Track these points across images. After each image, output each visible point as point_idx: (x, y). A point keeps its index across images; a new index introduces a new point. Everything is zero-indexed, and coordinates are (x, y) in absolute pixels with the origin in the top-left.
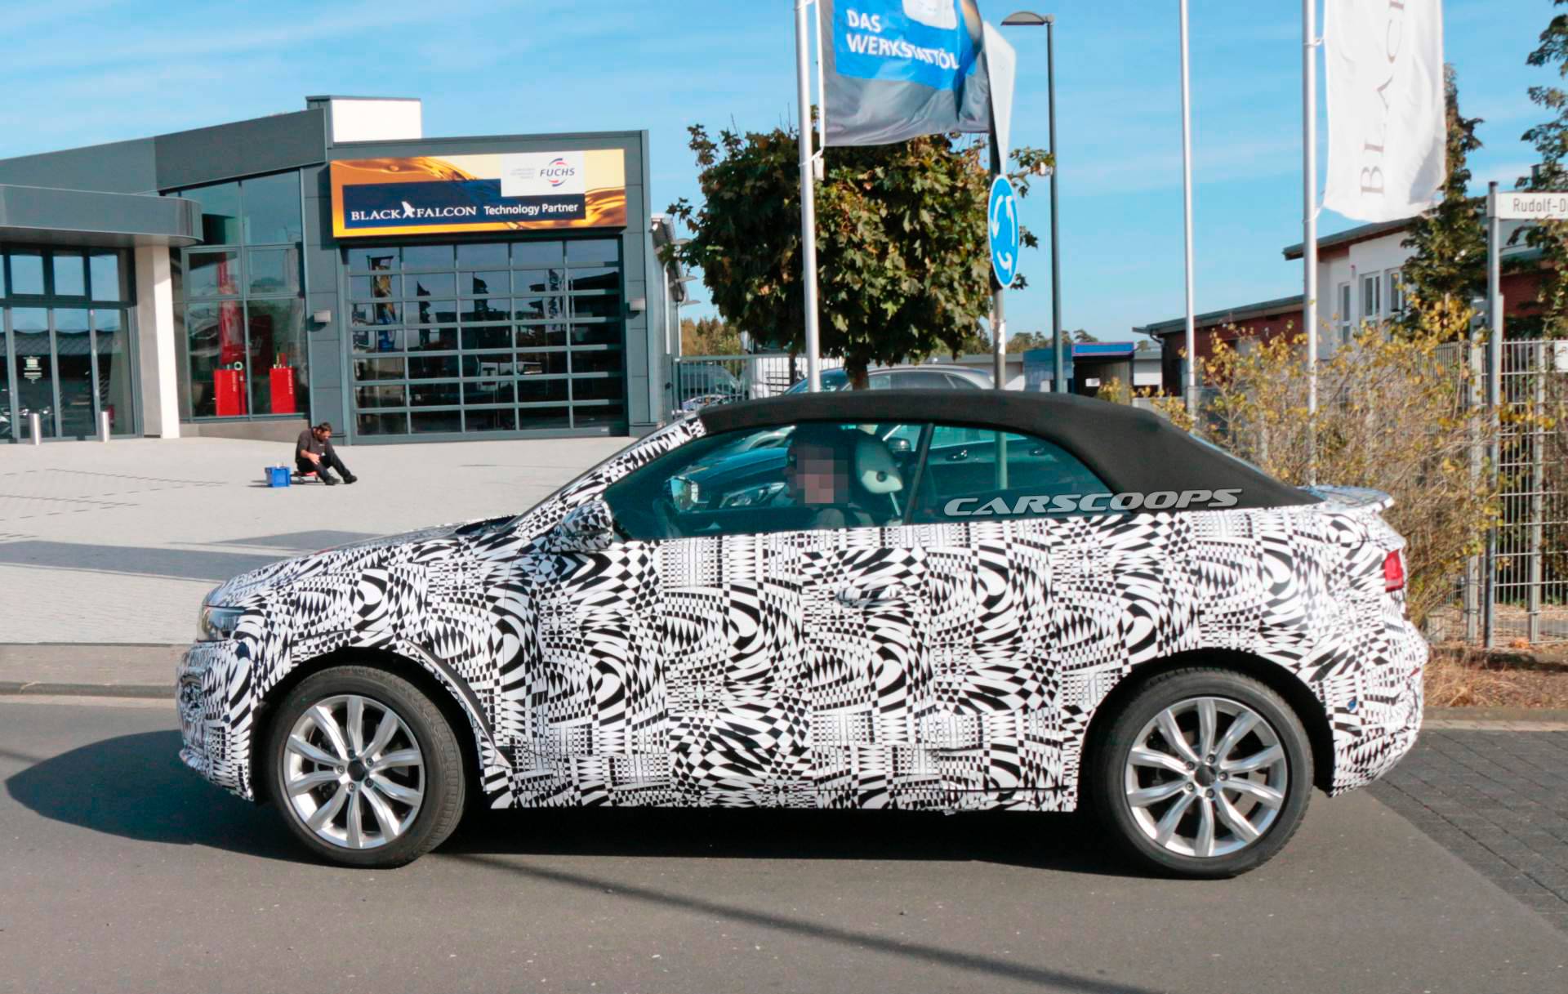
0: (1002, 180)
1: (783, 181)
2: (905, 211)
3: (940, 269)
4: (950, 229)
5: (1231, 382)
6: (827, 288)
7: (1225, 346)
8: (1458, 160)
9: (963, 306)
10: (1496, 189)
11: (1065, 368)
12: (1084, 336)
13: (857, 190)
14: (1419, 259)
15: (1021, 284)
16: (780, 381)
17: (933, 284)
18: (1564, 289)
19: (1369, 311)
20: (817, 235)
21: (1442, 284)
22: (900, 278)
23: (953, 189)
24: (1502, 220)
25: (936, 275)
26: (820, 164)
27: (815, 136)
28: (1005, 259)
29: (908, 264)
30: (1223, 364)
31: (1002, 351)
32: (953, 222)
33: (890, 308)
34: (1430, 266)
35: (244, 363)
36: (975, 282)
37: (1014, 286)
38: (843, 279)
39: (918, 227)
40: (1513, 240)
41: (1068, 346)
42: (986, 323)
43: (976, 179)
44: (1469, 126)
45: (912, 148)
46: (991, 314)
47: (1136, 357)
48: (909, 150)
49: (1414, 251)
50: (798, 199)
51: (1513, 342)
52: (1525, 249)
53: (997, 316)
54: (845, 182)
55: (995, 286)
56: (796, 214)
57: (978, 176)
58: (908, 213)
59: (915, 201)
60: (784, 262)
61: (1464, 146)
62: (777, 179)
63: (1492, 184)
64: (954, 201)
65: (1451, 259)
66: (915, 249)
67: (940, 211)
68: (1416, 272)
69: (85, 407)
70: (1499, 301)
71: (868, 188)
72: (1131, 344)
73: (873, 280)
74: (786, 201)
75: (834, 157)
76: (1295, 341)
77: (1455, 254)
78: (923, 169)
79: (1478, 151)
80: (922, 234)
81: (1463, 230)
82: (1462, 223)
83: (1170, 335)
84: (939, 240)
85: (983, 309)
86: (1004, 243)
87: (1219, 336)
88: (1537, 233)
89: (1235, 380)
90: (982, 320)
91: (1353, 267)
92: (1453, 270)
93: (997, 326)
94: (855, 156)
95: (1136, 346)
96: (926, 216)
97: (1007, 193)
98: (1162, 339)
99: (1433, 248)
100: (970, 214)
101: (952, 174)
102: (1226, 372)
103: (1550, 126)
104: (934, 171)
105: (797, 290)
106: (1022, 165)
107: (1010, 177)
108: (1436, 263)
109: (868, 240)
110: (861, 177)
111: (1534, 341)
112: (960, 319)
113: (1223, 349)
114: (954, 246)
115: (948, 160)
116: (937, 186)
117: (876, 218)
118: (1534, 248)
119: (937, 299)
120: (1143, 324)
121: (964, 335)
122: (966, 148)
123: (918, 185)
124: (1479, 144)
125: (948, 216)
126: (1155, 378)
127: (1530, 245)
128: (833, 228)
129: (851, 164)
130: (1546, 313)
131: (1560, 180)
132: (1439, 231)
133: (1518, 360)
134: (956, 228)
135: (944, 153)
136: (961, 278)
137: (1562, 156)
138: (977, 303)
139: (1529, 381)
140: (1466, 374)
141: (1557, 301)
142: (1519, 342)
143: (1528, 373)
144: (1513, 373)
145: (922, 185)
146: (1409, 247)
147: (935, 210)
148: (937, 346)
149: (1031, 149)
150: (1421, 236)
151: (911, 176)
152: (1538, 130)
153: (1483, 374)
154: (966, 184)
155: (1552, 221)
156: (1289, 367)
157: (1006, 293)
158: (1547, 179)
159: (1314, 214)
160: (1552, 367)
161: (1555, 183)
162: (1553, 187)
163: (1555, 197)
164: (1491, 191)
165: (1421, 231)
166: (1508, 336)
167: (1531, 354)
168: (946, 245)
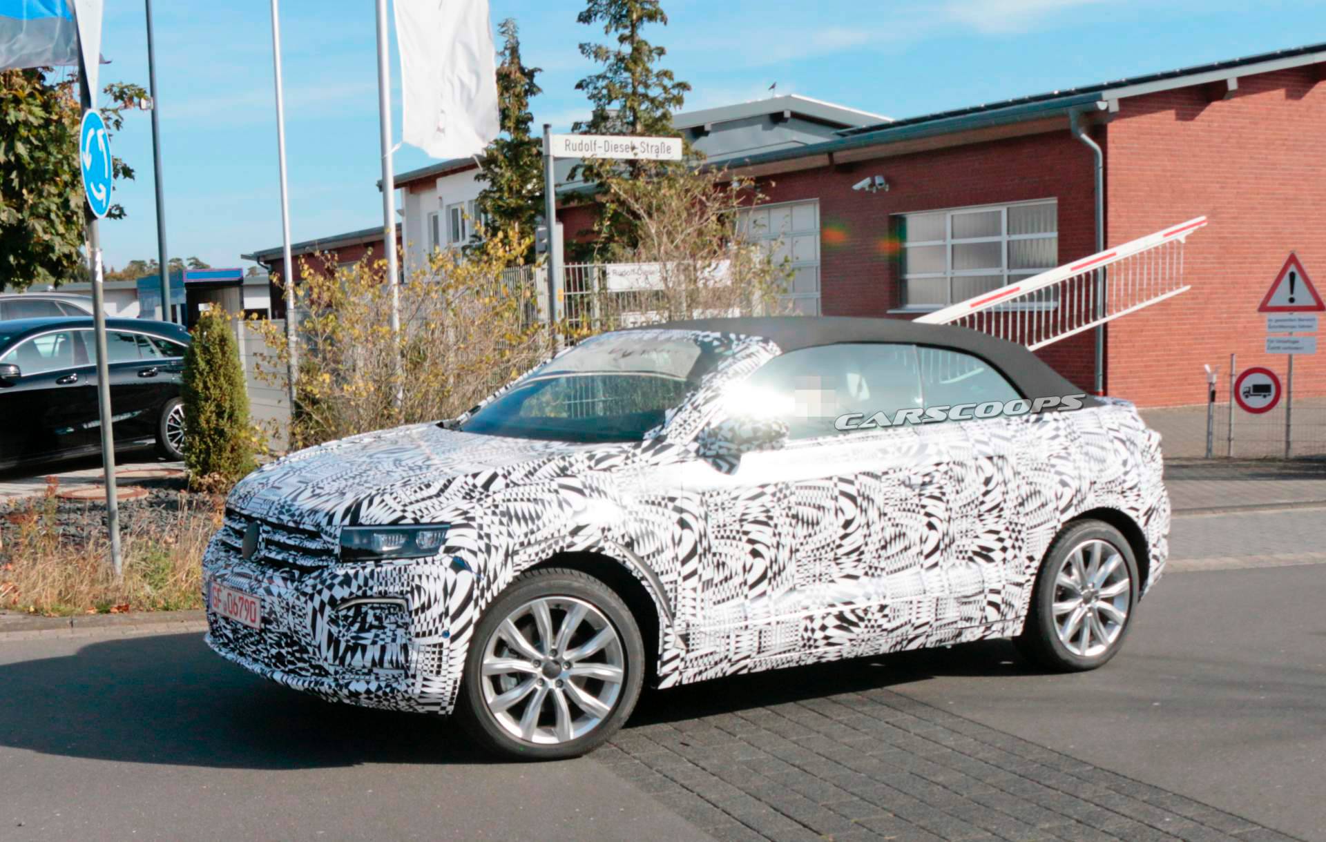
0: (92, 114)
3: (36, 200)
4: (47, 162)
5: (319, 304)
7: (312, 271)
8: (522, 103)
9: (62, 236)
10: (550, 130)
11: (174, 295)
12: (197, 263)
14: (491, 192)
15: (117, 213)
17: (32, 214)
18: (610, 219)
19: (456, 238)
21: (511, 214)
23: (48, 122)
24: (556, 159)
25: (34, 206)
28: (99, 191)
29: (5, 195)
30: (311, 289)
31: (99, 278)
32: (49, 154)
34: (500, 198)
36: (74, 213)
37: (110, 215)
39: (13, 159)
40: (572, 176)
41: (178, 273)
42: (85, 250)
43: (70, 113)
44: (530, 75)
45: (5, 80)
46: (87, 243)
47: (245, 283)
49: (486, 185)
51: (570, 266)
52: (582, 185)
53: (93, 245)
55: (90, 217)
57: (72, 109)
58: (3, 145)
59: (10, 133)
61: (526, 92)
63: (546, 127)
64: (50, 133)
65: (519, 192)
66: (12, 180)
67: (36, 142)
68: (489, 203)
70: (558, 230)
72: (240, 271)
76: (375, 266)
77: (522, 187)
78: (17, 101)
79: (539, 95)
80: (18, 165)
81: (529, 166)
82: (527, 160)
83: (273, 260)
84: (34, 172)
85: (81, 237)
86: (97, 176)
87: (306, 262)
88: (590, 170)
89: (323, 303)
90: (82, 249)
91: (440, 198)
92: (521, 202)
93: (93, 254)
95: (245, 273)
96: (21, 149)
97: (97, 126)
98: (269, 266)
99: (503, 182)
100: (65, 146)
101: (46, 107)
102: (315, 296)
103: (598, 77)
104: (28, 104)
106: (116, 99)
107: (103, 111)
108: (506, 195)
111: (588, 265)
112: (60, 248)
113: (310, 274)
114: (53, 177)
115: (42, 93)
116: (31, 119)
118: (590, 183)
119: (34, 229)
120: (251, 252)
121: (65, 263)
122: (60, 81)
123: (12, 117)
124: (539, 90)
125: (44, 148)
126: (264, 302)
127: (586, 180)
130: (595, 240)
131: (609, 124)
132: (507, 166)
133: (576, 282)
134: (52, 159)
135: (37, 86)
136: (58, 208)
137: (609, 103)
138: (76, 232)
139: (586, 300)
140: (528, 294)
141: (605, 230)
142: (576, 266)
143: (584, 292)
144: (572, 293)
145: (16, 117)
146: (481, 181)
147: (31, 143)
148: (39, 274)
149: (124, 85)
150: (492, 171)
151: (4, 108)
152: (588, 80)
153: (547, 293)
154: (61, 118)
155: (597, 160)
156: (372, 290)
157: (102, 222)
158: (598, 124)
159: (390, 151)
160: (604, 288)
161: (605, 127)
162: (604, 130)
163: (600, 139)
164: (546, 133)
165: (493, 166)
166: (567, 259)
167: (586, 275)
168: (42, 176)
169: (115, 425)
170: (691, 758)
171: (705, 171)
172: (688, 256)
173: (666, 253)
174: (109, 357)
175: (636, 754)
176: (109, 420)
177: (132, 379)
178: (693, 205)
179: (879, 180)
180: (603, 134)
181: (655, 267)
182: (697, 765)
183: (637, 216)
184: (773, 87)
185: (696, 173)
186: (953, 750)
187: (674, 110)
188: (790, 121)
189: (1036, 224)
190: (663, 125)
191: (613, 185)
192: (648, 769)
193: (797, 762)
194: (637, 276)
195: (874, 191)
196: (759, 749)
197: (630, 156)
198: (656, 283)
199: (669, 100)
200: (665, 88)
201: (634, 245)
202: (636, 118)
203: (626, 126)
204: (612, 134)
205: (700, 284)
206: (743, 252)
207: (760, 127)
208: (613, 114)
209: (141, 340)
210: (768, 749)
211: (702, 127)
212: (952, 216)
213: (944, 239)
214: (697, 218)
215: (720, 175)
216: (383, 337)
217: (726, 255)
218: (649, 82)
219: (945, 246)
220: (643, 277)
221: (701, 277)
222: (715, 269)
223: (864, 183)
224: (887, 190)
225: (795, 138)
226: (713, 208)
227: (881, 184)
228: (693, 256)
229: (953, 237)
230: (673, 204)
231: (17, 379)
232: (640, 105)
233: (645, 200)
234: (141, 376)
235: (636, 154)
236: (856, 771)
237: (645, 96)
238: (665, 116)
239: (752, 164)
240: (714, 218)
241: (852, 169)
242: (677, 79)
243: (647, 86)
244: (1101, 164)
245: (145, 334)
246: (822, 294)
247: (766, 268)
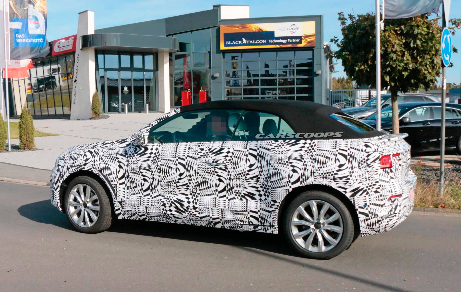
0: (446, 29)
1: (370, 31)
2: (411, 40)
3: (422, 60)
4: (427, 47)
6: (383, 67)
9: (430, 73)
13: (395, 33)
15: (451, 65)
16: (365, 98)
17: (420, 65)
20: (381, 49)
22: (409, 63)
23: (428, 33)
25: (421, 62)
26: (383, 25)
27: (381, 15)
28: (447, 57)
29: (412, 58)
32: (428, 44)
33: (405, 74)
35: (191, 89)
36: (435, 65)
37: (449, 66)
38: (390, 63)
39: (416, 46)
43: (436, 29)
45: (414, 19)
46: (441, 76)
48: (414, 20)
50: (374, 36)
53: (443, 76)
54: (391, 31)
55: (443, 66)
56: (374, 42)
57: (437, 28)
58: (412, 41)
59: (415, 37)
60: (369, 58)
62: (367, 30)
64: (429, 37)
66: (414, 53)
67: (424, 40)
69: (141, 102)
71: (399, 33)
73: (400, 64)
74: (371, 37)
75: (387, 22)
78: (418, 26)
80: (417, 48)
84: (422, 51)
85: (438, 74)
86: (446, 51)
90: (437, 78)
93: (443, 79)
94: (394, 22)
96: (419, 42)
97: (448, 34)
100: (434, 41)
101: (428, 28)
104: (422, 27)
105: (373, 67)
106: (453, 24)
107: (449, 28)
109: (398, 50)
110: (397, 29)
112: (429, 77)
114: (428, 52)
115: (427, 23)
116: (423, 32)
117: (401, 43)
119: (421, 70)
121: (430, 83)
122: (433, 19)
123: (416, 31)
125: (426, 42)
128: (386, 46)
129: (393, 24)
134: (429, 46)
135: (425, 20)
136: (430, 63)
138: (435, 72)
145: (417, 32)
147: (422, 40)
148: (421, 87)
149: (456, 19)
151: (413, 28)
154: (433, 31)
168: (425, 52)
169: (446, 140)
174: (446, 117)
176: (444, 138)
177: (450, 125)
209: (454, 111)
231: (409, 123)
234: (453, 124)
245: (455, 109)
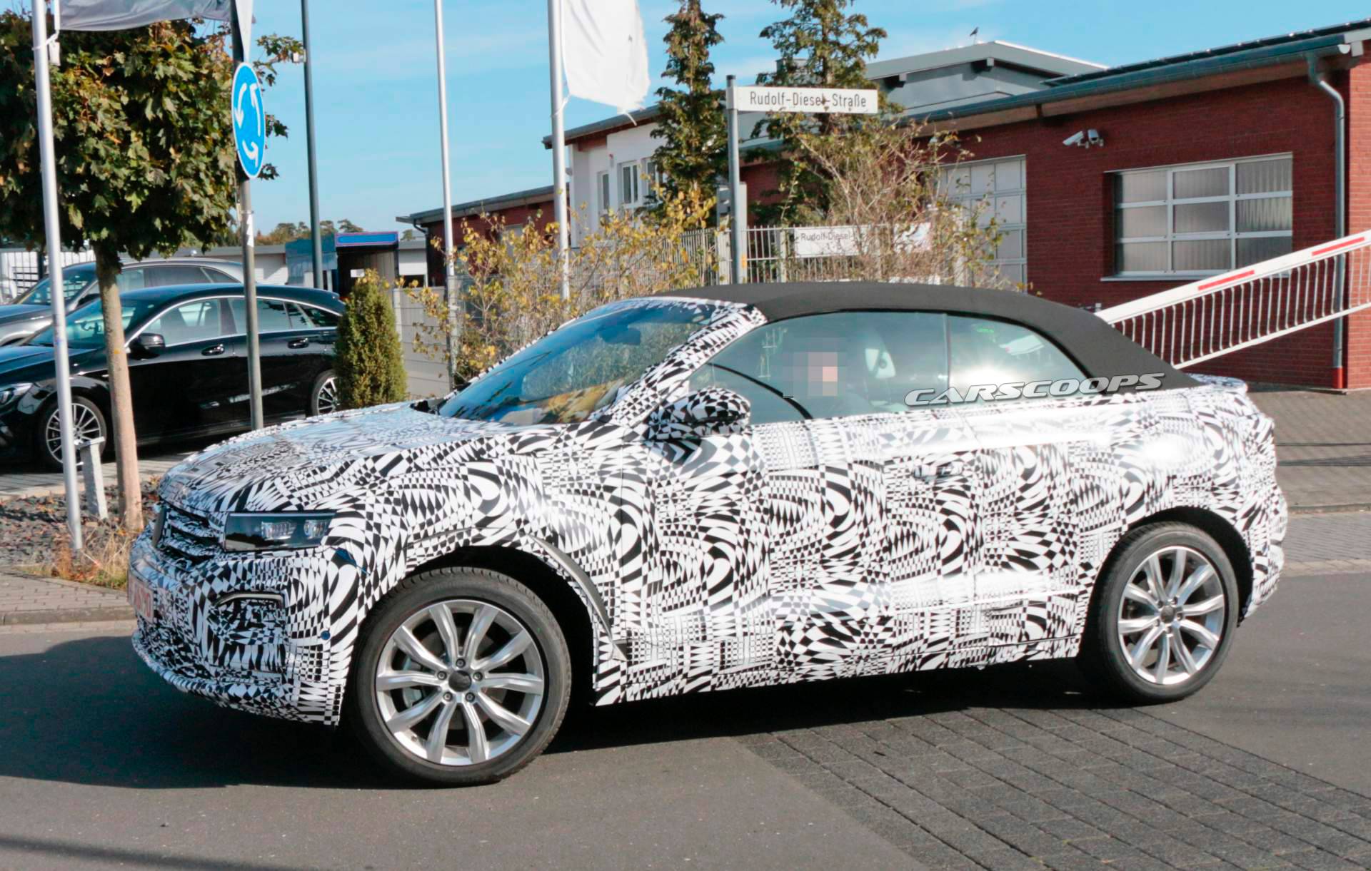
0: (245, 68)
1: (16, 65)
2: (147, 98)
3: (185, 159)
4: (196, 119)
5: (484, 271)
6: (66, 180)
7: (477, 235)
8: (702, 53)
9: (211, 197)
10: (734, 82)
11: (326, 260)
12: (348, 226)
13: (96, 76)
14: (668, 149)
15: (269, 173)
16: (27, 277)
17: (179, 174)
18: (798, 178)
19: (628, 199)
20: (55, 123)
21: (690, 173)
22: (144, 168)
23: (198, 76)
24: (740, 113)
25: (182, 165)
26: (56, 49)
27: (50, 20)
28: (251, 149)
29: (151, 154)
30: (475, 254)
31: (251, 243)
32: (199, 110)
33: (135, 200)
36: (224, 173)
37: (262, 175)
38: (87, 169)
39: (161, 115)
40: (756, 133)
41: (329, 236)
42: (236, 213)
43: (221, 66)
44: (711, 21)
45: (154, 33)
46: (238, 205)
47: (400, 247)
48: (151, 35)
49: (663, 141)
50: (32, 85)
51: (755, 229)
52: (767, 141)
53: (244, 207)
54: (83, 67)
55: (242, 177)
56: (32, 102)
57: (224, 62)
58: (151, 101)
59: (158, 88)
60: (20, 152)
61: (707, 40)
62: (8, 62)
63: (730, 78)
64: (199, 89)
65: (698, 149)
66: (160, 138)
67: (185, 98)
68: (665, 161)
70: (741, 190)
71: (108, 74)
72: (395, 234)
73: (116, 170)
74: (20, 87)
75: (70, 41)
76: (547, 230)
77: (702, 144)
79: (721, 44)
80: (165, 123)
81: (709, 121)
82: (706, 114)
83: (431, 223)
84: (182, 130)
85: (231, 200)
86: (249, 132)
87: (469, 226)
88: (775, 125)
89: (487, 269)
90: (232, 212)
91: (611, 156)
92: (700, 160)
93: (245, 217)
94: (93, 40)
95: (401, 236)
96: (169, 104)
97: (252, 81)
98: (426, 229)
99: (681, 138)
100: (215, 103)
101: (196, 61)
102: (479, 262)
103: (785, 24)
104: (178, 58)
105: (33, 182)
106: (269, 53)
107: (257, 64)
108: (685, 152)
109: (109, 129)
110: (99, 62)
111: (775, 229)
112: (209, 210)
113: (475, 238)
114: (202, 135)
115: (192, 46)
116: (181, 73)
117: (117, 106)
118: (775, 140)
119: (183, 189)
120: (407, 214)
121: (213, 226)
122: (211, 34)
123: (161, 70)
124: (721, 38)
125: (193, 105)
126: (420, 268)
127: (771, 136)
128: (71, 115)
129: (88, 47)
130: (783, 201)
131: (797, 74)
132: (686, 121)
133: (761, 246)
134: (202, 117)
135: (187, 39)
136: (207, 169)
137: (796, 53)
138: (225, 193)
139: (772, 267)
140: (710, 260)
141: (792, 190)
142: (762, 229)
143: (770, 258)
144: (757, 259)
145: (164, 72)
146: (658, 137)
147: (179, 98)
148: (185, 239)
149: (278, 37)
150: (670, 126)
151: (152, 62)
152: (774, 27)
153: (729, 259)
154: (211, 72)
155: (786, 113)
156: (540, 255)
157: (254, 183)
158: (784, 75)
159: (561, 104)
160: (792, 253)
161: (792, 78)
162: (791, 82)
163: (788, 92)
164: (729, 84)
165: (670, 121)
166: (751, 223)
167: (773, 240)
168: (191, 134)
169: (265, 398)
170: (886, 769)
171: (903, 125)
172: (885, 218)
173: (860, 215)
174: (260, 327)
175: (827, 764)
176: (259, 393)
177: (281, 350)
178: (890, 163)
179: (1092, 134)
180: (790, 86)
181: (849, 230)
182: (893, 777)
183: (829, 176)
184: (975, 32)
185: (893, 127)
186: (1177, 765)
187: (867, 59)
188: (993, 70)
189: (1268, 182)
190: (856, 75)
191: (803, 142)
192: (839, 780)
193: (1003, 776)
194: (827, 241)
195: (1087, 147)
196: (962, 760)
197: (820, 109)
198: (849, 248)
199: (862, 48)
200: (858, 35)
201: (825, 206)
202: (826, 68)
203: (815, 77)
204: (800, 86)
205: (898, 249)
206: (945, 214)
207: (959, 77)
208: (801, 64)
209: (291, 308)
210: (971, 761)
211: (897, 78)
212: (1174, 174)
213: (1165, 198)
214: (894, 178)
215: (919, 129)
216: (552, 306)
217: (927, 218)
218: (841, 28)
219: (1166, 206)
220: (835, 243)
221: (898, 241)
222: (914, 233)
223: (1076, 138)
224: (1101, 145)
225: (998, 89)
226: (912, 165)
227: (1094, 139)
228: (890, 218)
229: (1174, 197)
230: (869, 162)
231: (161, 350)
232: (831, 53)
233: (838, 158)
234: (291, 347)
235: (826, 108)
236: (1069, 787)
237: (836, 44)
238: (857, 65)
239: (956, 117)
240: (913, 177)
241: (1065, 123)
242: (872, 25)
243: (838, 33)
244: (1342, 114)
245: (295, 302)
246: (1028, 260)
247: (971, 232)
